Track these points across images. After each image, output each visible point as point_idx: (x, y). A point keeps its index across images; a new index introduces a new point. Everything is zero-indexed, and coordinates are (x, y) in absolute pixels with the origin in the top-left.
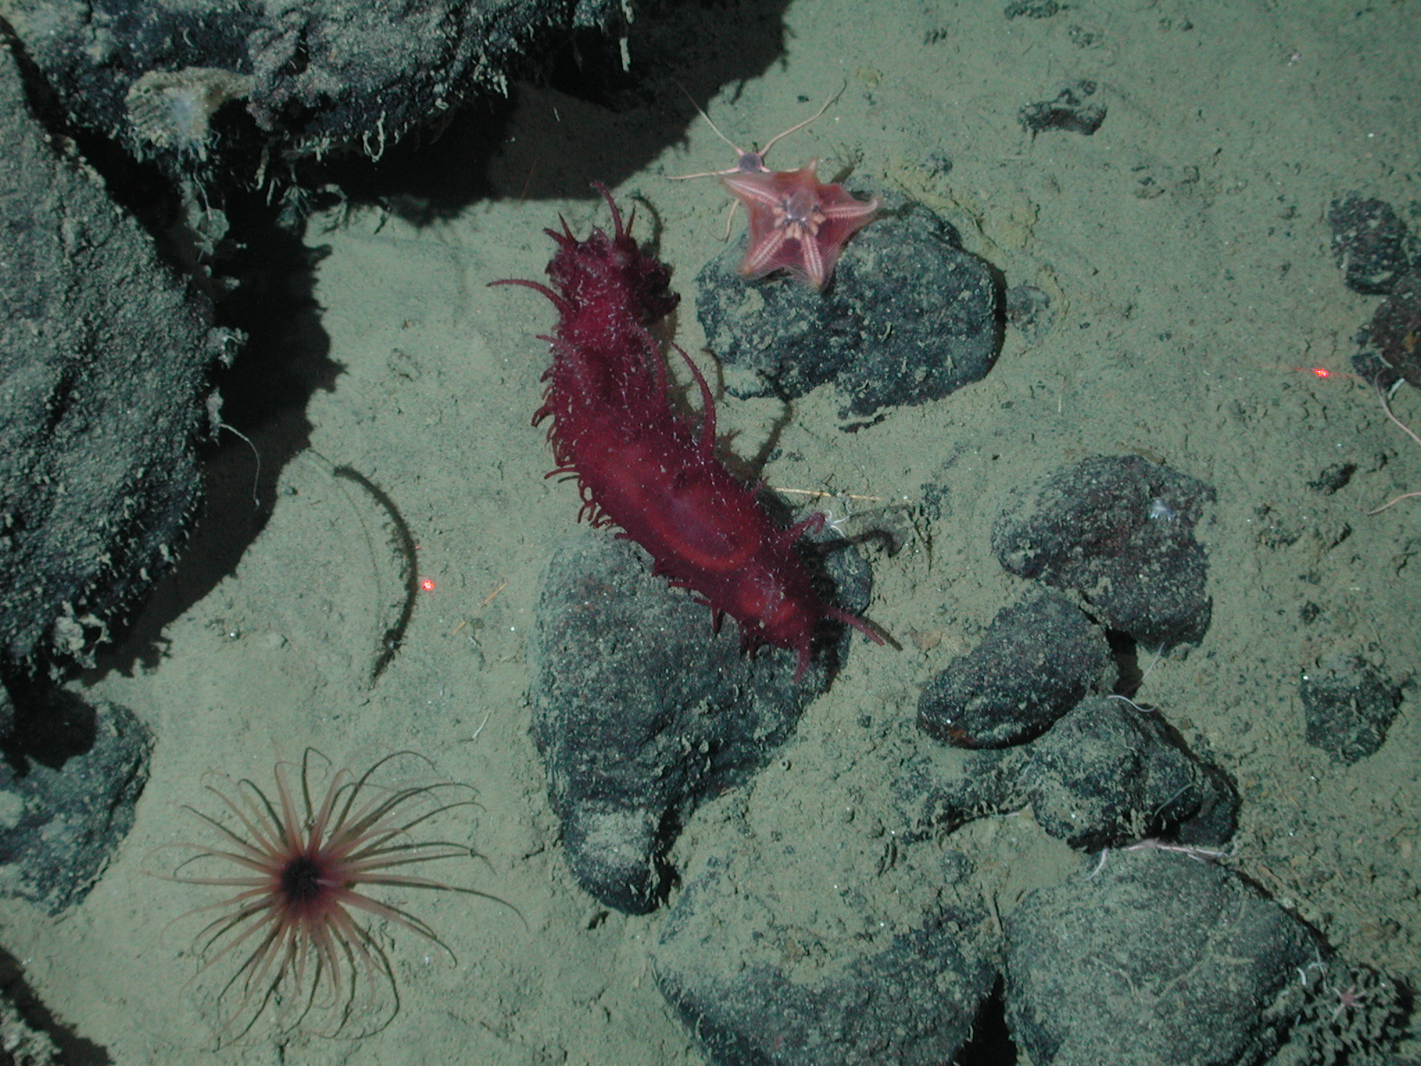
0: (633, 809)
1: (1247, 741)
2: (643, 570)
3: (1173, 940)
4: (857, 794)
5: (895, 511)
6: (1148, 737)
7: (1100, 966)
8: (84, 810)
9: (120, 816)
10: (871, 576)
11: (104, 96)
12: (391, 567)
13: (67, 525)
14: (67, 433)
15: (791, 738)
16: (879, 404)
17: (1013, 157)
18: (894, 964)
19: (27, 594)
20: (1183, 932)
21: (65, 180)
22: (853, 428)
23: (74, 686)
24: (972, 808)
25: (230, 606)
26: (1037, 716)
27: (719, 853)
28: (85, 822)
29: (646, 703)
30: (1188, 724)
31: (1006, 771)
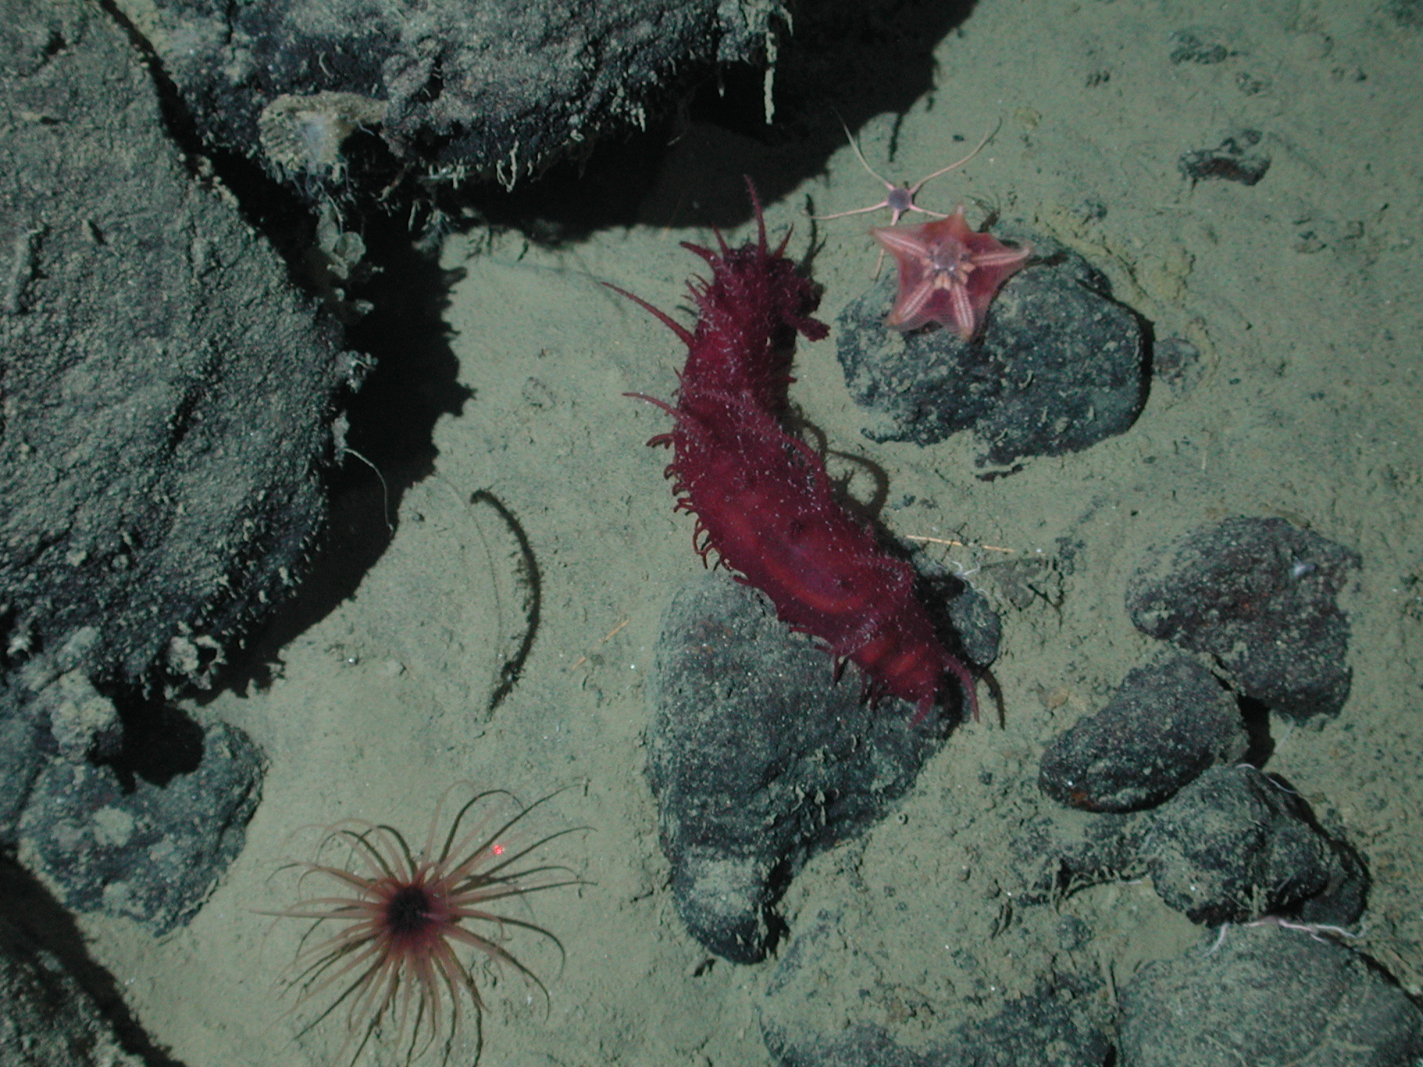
0: (743, 857)
1: (1381, 818)
2: (764, 614)
3: (1291, 1023)
4: (973, 852)
5: (1027, 563)
6: (1274, 810)
7: (1214, 1045)
8: (194, 831)
9: (230, 838)
10: (999, 628)
11: (241, 117)
12: (515, 598)
13: (185, 546)
14: (189, 453)
15: (909, 791)
16: (1017, 453)
17: (1171, 206)
18: (1003, 1030)
19: (142, 613)
20: (1302, 1014)
21: (197, 199)
22: (990, 477)
23: (188, 705)
24: (1092, 873)
25: (351, 631)
26: (1162, 782)
27: (830, 906)
28: (194, 843)
29: (760, 749)
30: (1321, 798)
31: (1128, 836)
